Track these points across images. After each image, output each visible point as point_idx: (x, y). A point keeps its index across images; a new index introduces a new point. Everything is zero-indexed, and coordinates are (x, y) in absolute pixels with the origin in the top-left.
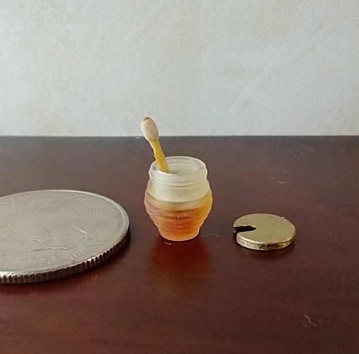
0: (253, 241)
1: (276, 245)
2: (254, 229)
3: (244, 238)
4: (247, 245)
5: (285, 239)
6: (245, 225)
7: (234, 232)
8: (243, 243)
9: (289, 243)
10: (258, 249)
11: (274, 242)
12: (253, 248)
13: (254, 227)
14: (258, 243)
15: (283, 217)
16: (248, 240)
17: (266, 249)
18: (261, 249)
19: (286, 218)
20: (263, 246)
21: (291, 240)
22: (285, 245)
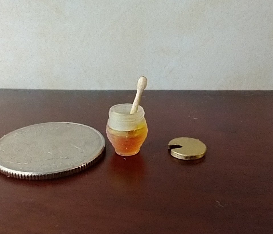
0: (181, 154)
1: (195, 157)
2: (181, 147)
3: (175, 152)
4: (178, 157)
5: (200, 153)
6: (176, 144)
7: (169, 148)
8: (175, 155)
9: (202, 156)
10: (184, 159)
11: (194, 155)
12: (181, 159)
13: (181, 145)
14: (185, 155)
15: (198, 140)
16: (178, 153)
17: (189, 159)
18: (186, 159)
19: (200, 140)
20: (187, 157)
21: (203, 154)
22: (200, 157)
